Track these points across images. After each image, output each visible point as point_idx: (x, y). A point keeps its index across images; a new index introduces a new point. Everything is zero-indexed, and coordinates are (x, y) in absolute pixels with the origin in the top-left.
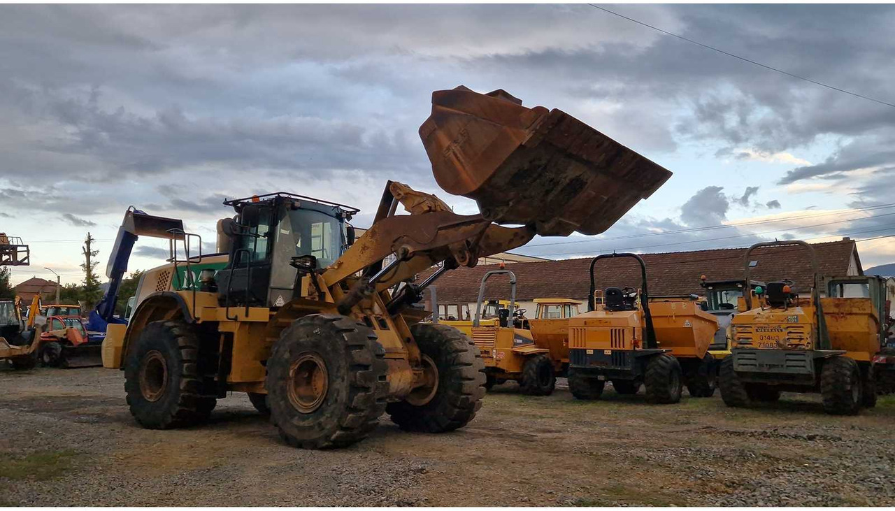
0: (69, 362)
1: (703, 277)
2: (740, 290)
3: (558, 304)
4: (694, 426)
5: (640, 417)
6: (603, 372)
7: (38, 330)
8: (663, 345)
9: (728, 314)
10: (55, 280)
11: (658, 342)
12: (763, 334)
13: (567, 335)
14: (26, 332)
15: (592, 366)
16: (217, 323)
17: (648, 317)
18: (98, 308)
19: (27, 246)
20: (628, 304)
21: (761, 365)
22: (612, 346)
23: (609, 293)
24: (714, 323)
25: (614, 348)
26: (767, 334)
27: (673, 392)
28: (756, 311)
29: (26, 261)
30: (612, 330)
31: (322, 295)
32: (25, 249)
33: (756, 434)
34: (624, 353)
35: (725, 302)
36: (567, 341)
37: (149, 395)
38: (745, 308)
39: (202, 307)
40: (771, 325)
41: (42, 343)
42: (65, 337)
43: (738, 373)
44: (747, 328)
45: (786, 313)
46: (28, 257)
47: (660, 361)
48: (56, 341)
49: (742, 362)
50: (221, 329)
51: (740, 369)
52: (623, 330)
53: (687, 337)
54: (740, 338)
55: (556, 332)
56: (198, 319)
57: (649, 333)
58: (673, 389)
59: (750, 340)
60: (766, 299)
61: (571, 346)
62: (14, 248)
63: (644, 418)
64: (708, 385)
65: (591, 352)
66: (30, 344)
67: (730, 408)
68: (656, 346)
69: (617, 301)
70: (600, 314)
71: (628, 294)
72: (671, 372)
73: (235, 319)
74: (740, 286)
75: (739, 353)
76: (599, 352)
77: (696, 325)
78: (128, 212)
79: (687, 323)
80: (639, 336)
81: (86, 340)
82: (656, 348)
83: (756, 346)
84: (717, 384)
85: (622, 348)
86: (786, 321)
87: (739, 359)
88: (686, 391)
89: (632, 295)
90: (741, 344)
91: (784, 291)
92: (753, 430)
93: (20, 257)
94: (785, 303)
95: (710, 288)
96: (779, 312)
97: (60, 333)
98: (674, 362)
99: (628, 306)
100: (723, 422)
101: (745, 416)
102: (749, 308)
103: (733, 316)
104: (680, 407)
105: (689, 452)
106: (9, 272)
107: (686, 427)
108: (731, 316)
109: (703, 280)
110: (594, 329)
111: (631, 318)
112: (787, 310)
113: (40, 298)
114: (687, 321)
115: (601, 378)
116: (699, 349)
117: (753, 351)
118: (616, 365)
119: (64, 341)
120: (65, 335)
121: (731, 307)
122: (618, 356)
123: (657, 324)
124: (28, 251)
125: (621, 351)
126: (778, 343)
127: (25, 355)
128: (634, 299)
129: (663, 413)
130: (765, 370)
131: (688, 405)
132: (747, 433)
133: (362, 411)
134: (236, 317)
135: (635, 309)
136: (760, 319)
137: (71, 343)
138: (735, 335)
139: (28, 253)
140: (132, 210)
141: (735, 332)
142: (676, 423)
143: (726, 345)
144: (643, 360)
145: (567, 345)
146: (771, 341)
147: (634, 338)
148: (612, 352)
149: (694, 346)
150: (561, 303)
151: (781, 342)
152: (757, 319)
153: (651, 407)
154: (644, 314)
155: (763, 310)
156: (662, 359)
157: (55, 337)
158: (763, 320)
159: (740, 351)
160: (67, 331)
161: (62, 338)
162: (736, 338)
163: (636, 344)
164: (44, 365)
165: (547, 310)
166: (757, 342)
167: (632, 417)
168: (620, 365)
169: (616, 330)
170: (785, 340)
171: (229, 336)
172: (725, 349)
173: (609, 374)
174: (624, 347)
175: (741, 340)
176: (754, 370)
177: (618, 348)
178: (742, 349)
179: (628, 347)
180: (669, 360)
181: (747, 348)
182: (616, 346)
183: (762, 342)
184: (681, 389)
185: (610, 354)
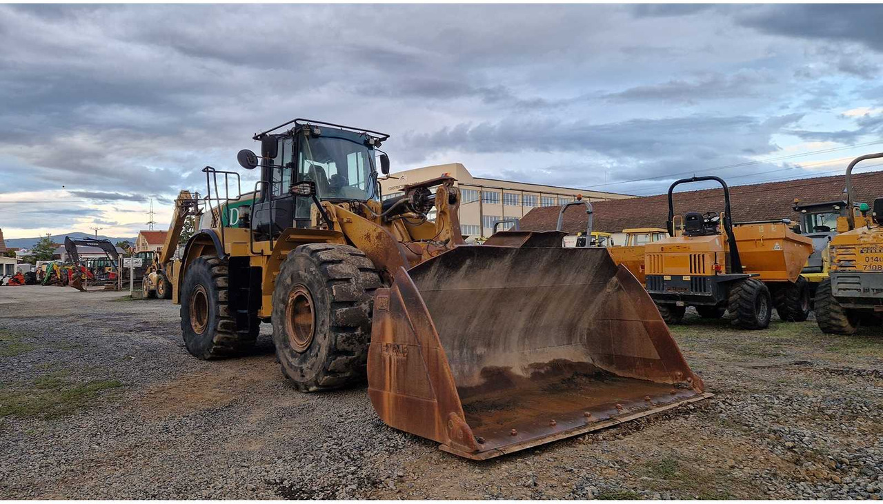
1: (796, 200)
2: (836, 212)
3: (647, 233)
4: (784, 360)
5: (720, 347)
6: (683, 298)
8: (747, 269)
9: (824, 236)
11: (743, 267)
12: (868, 255)
13: (644, 262)
15: (671, 292)
16: (248, 258)
17: (732, 241)
20: (710, 229)
21: (866, 290)
22: (691, 272)
23: (688, 218)
24: (808, 245)
25: (693, 274)
26: (875, 255)
27: (761, 317)
28: (859, 231)
30: (691, 255)
33: (865, 373)
34: (704, 279)
35: (820, 224)
36: (643, 267)
38: (847, 229)
39: (234, 244)
40: (879, 245)
43: (838, 298)
44: (849, 250)
47: (745, 286)
49: (842, 286)
50: (253, 264)
51: (841, 294)
52: (703, 256)
53: (777, 260)
54: (840, 261)
55: (635, 259)
56: (229, 255)
57: (734, 258)
58: (761, 315)
59: (854, 262)
60: (873, 217)
61: (647, 272)
63: (726, 347)
64: (802, 310)
65: (669, 278)
67: (827, 336)
68: (741, 271)
69: (697, 226)
70: (680, 239)
71: (710, 219)
72: (758, 296)
73: (262, 254)
74: (837, 208)
75: (838, 277)
76: (677, 278)
77: (788, 248)
79: (777, 246)
80: (721, 260)
82: (742, 273)
83: (860, 268)
84: (812, 307)
85: (702, 274)
87: (839, 283)
88: (775, 315)
89: (715, 219)
90: (841, 266)
92: (861, 367)
95: (804, 211)
98: (762, 287)
99: (710, 231)
100: (818, 354)
101: (848, 347)
102: (851, 228)
103: (830, 238)
104: (768, 334)
105: (776, 402)
107: (774, 361)
108: (827, 238)
109: (796, 203)
110: (673, 255)
111: (713, 243)
114: (777, 244)
115: (680, 304)
116: (791, 273)
117: (856, 275)
118: (696, 291)
121: (827, 229)
122: (698, 282)
123: (741, 248)
125: (700, 278)
128: (716, 223)
129: (748, 340)
130: (871, 295)
131: (777, 332)
132: (853, 372)
134: (262, 251)
135: (718, 233)
136: (865, 239)
138: (834, 257)
141: (835, 255)
142: (763, 355)
143: (822, 267)
144: (724, 285)
145: (643, 272)
146: (879, 263)
147: (716, 263)
148: (691, 278)
149: (785, 269)
150: (649, 232)
152: (862, 240)
153: (735, 333)
154: (727, 238)
155: (870, 229)
156: (747, 284)
158: (870, 240)
159: (839, 274)
162: (835, 261)
163: (718, 269)
165: (636, 239)
166: (861, 264)
167: (711, 347)
168: (701, 291)
169: (695, 256)
171: (259, 269)
172: (821, 271)
173: (688, 300)
174: (704, 272)
175: (842, 262)
176: (858, 295)
177: (698, 274)
178: (842, 272)
179: (709, 272)
180: (755, 285)
181: (849, 271)
182: (695, 272)
183: (868, 264)
184: (769, 313)
185: (690, 279)
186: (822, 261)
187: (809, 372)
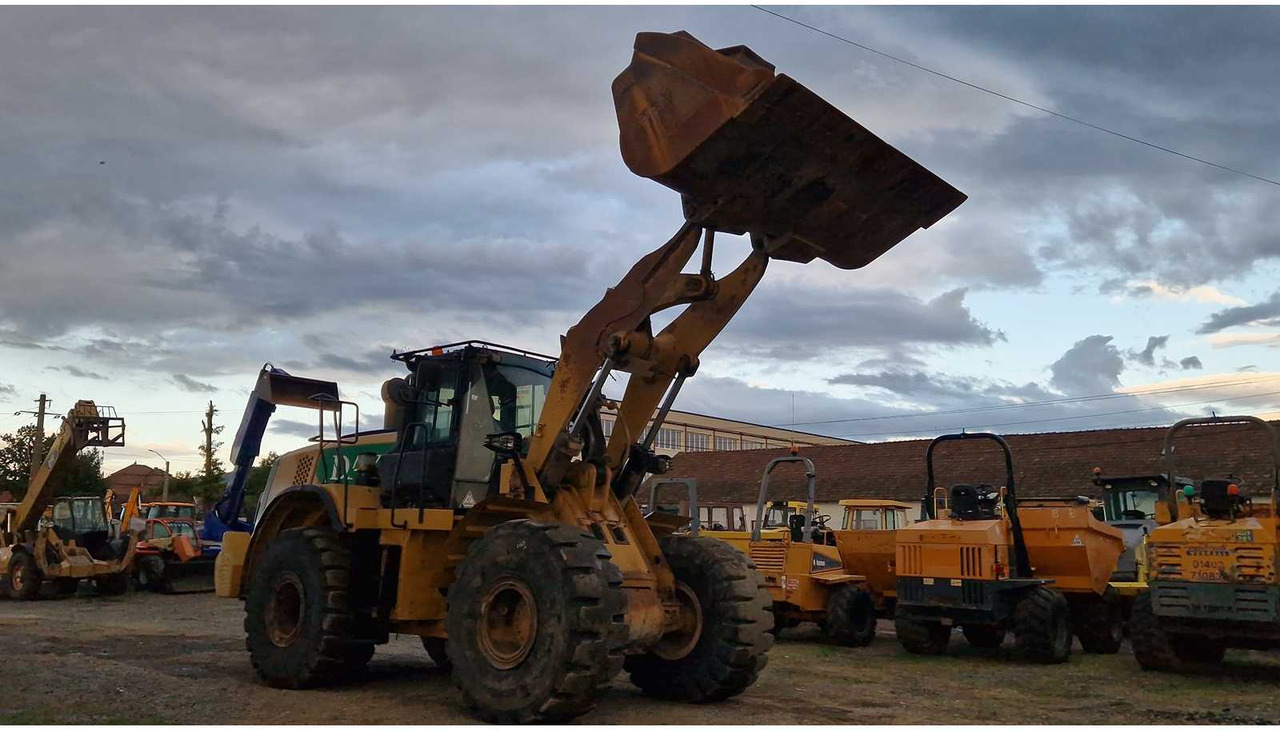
0: (174, 584)
1: (1097, 469)
2: (1153, 490)
3: (875, 508)
4: (1097, 702)
5: (1011, 684)
6: (949, 613)
7: (134, 539)
8: (1042, 572)
9: (1136, 526)
10: (163, 467)
11: (1033, 569)
12: (1198, 558)
13: (894, 555)
14: (117, 541)
15: (933, 603)
16: (377, 533)
17: (1016, 529)
18: (217, 508)
19: (122, 419)
20: (985, 510)
21: (1197, 608)
22: (962, 574)
23: (956, 493)
24: (1118, 540)
25: (966, 577)
26: (1205, 559)
27: (1059, 646)
28: (1184, 523)
29: (120, 440)
30: (962, 549)
31: (530, 491)
32: (119, 423)
33: (1197, 716)
34: (981, 584)
35: (1131, 507)
36: (893, 564)
37: (277, 637)
38: (1169, 520)
39: (356, 509)
40: (1210, 545)
41: (138, 557)
42: (169, 549)
43: (1161, 618)
44: (1173, 550)
45: (1233, 527)
46: (122, 435)
47: (1036, 597)
48: (157, 555)
49: (1165, 601)
50: (383, 540)
51: (1164, 612)
52: (979, 550)
53: (1077, 561)
54: (1161, 565)
55: (874, 551)
56: (351, 526)
57: (1020, 554)
58: (1059, 641)
59: (1179, 568)
60: (1201, 505)
61: (899, 572)
62: (106, 421)
63: (1018, 685)
64: (1111, 635)
65: (931, 582)
66: (121, 557)
67: (1147, 674)
68: (1030, 574)
69: (968, 505)
70: (943, 524)
71: (985, 495)
72: (1055, 615)
73: (404, 527)
74: (1154, 484)
75: (1160, 588)
76: (942, 582)
77: (1091, 544)
78: (264, 372)
79: (1077, 540)
80: (1003, 558)
81: (199, 553)
82: (1031, 577)
83: (1187, 576)
84: (1126, 633)
85: (978, 577)
86: (1233, 540)
87: (1161, 597)
88: (1077, 644)
89: (992, 496)
90: (1164, 573)
91: (1229, 493)
92: (1191, 710)
93: (113, 433)
94: (1231, 512)
95: (1109, 487)
96: (1222, 525)
97: (162, 542)
98: (1059, 599)
99: (985, 513)
100: (1140, 694)
101: (1174, 686)
102: (1174, 519)
103: (1145, 529)
104: (1071, 670)
106: (100, 455)
107: (1085, 702)
108: (1141, 530)
109: (1098, 474)
110: (936, 547)
111: (991, 531)
112: (1234, 522)
113: (140, 493)
114: (1077, 537)
115: (947, 622)
116: (1097, 580)
117: (1185, 585)
118: (970, 602)
119: (169, 555)
120: (169, 546)
121: (1140, 515)
122: (972, 588)
123: (1029, 540)
124: (123, 426)
125: (975, 583)
126: (1222, 573)
127: (113, 573)
128: (994, 502)
129: (1045, 678)
130: (1202, 614)
131: (1082, 667)
132: (1183, 715)
133: (587, 668)
134: (406, 522)
135: (997, 517)
136: (1192, 536)
137: (177, 557)
138: (1154, 560)
139: (123, 430)
140: (269, 369)
141: (1154, 555)
142: (1068, 696)
143: (1136, 573)
144: (1011, 595)
145: (894, 571)
146: (1211, 570)
147: (996, 562)
148: (963, 583)
149: (1089, 575)
150: (881, 507)
151: (1227, 571)
152: (1188, 536)
153: (1025, 669)
154: (1011, 525)
155: (1197, 521)
156: (1040, 595)
157: (156, 548)
158: (1198, 537)
159: (1162, 584)
160: (173, 540)
161: (165, 550)
162: (1155, 564)
163: (999, 571)
164: (140, 588)
165: (859, 515)
166: (1189, 569)
167: (997, 685)
168: (976, 602)
169: (968, 549)
170: (1232, 568)
171: (395, 551)
172: (1135, 580)
173: (959, 616)
174: (980, 575)
175: (1163, 567)
176: (1184, 613)
177: (971, 577)
178: (1165, 581)
179: (987, 574)
180: (1051, 597)
181: (1174, 580)
182: (968, 574)
183: (1197, 570)
184: (1069, 641)
185: (960, 585)
186: (1137, 564)
187: (1129, 715)
